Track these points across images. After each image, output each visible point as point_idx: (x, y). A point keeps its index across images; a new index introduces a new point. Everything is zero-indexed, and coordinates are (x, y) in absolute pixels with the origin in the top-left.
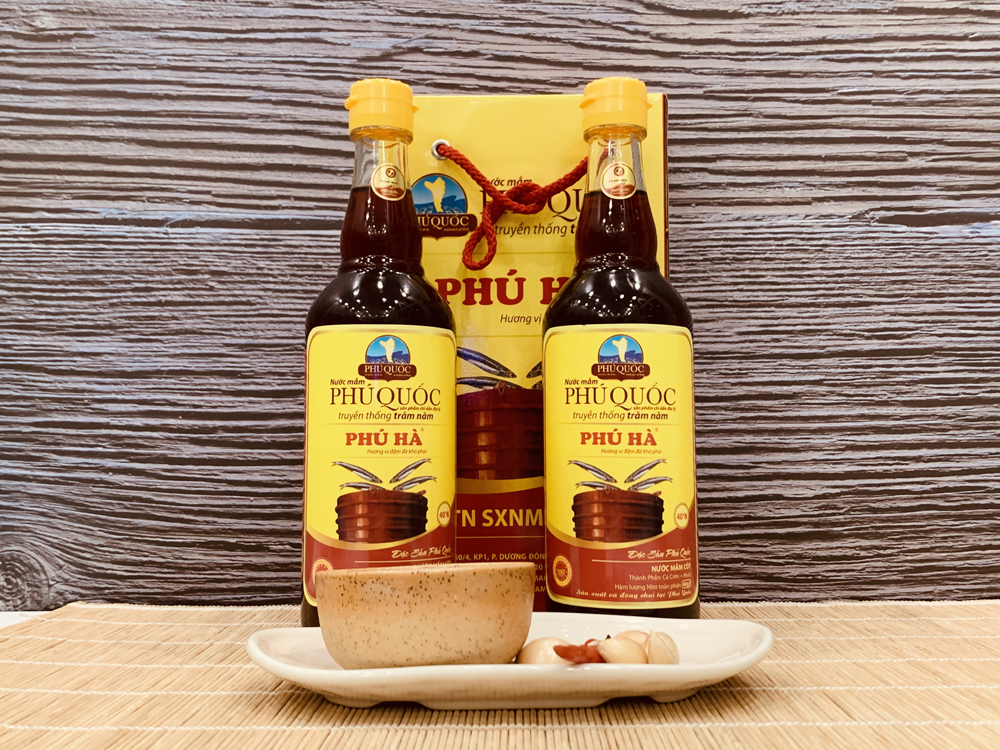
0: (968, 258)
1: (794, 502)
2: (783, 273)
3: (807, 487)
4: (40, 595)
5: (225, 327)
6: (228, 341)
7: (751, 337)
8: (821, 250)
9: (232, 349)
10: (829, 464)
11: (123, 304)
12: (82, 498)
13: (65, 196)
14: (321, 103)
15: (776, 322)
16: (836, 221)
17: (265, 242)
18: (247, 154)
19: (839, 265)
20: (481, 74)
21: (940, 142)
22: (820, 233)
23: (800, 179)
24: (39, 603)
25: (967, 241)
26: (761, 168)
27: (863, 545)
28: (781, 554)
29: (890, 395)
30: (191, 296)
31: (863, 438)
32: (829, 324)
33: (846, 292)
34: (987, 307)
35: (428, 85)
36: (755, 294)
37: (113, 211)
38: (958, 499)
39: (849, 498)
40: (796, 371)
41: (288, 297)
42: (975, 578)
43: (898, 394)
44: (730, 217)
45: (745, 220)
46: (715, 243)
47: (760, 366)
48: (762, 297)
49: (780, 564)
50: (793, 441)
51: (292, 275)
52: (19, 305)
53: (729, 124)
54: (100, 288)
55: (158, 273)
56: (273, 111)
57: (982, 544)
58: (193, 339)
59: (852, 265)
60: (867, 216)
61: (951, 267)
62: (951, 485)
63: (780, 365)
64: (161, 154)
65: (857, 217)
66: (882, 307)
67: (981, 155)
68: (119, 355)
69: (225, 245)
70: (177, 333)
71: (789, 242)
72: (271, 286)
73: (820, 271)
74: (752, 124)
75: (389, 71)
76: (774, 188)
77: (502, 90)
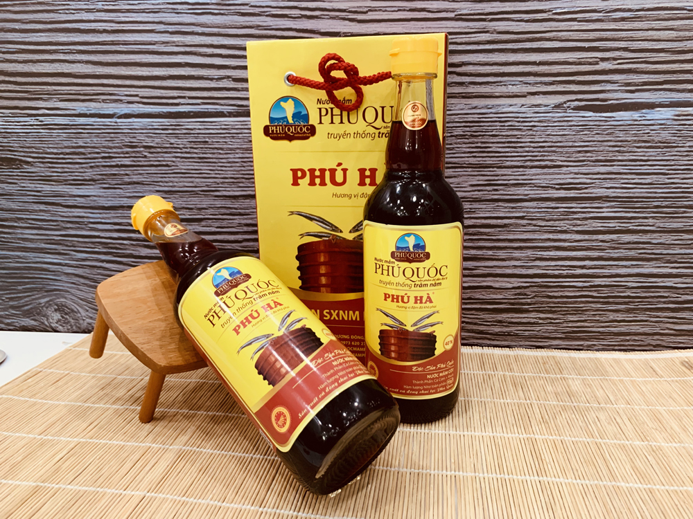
0: (635, 135)
2: (504, 145)
3: (508, 282)
4: (80, 324)
5: (156, 180)
6: (158, 188)
7: (479, 188)
8: (531, 130)
11: (98, 166)
12: (92, 276)
13: (55, 100)
14: (200, 32)
15: (496, 178)
16: (543, 109)
17: (174, 127)
18: (157, 69)
20: (303, 6)
21: (625, 49)
23: (519, 79)
24: (79, 328)
25: (636, 123)
26: (493, 71)
29: (568, 227)
30: (134, 161)
33: (545, 158)
34: (644, 169)
35: (267, 16)
36: (484, 159)
37: (83, 108)
38: (606, 292)
40: (507, 210)
42: (611, 339)
44: (470, 106)
45: (480, 108)
46: (458, 125)
47: (484, 206)
48: (489, 161)
49: (489, 325)
50: (502, 254)
51: (191, 148)
52: (41, 167)
53: (472, 39)
54: (83, 157)
55: (115, 147)
56: (171, 39)
57: (618, 319)
59: (551, 140)
60: (565, 105)
61: (621, 141)
62: (603, 284)
63: (498, 206)
64: (106, 71)
65: (558, 106)
66: (569, 168)
67: (655, 59)
68: (100, 196)
69: (150, 129)
70: (129, 183)
71: (510, 123)
72: (179, 155)
73: (529, 144)
74: (489, 39)
75: (242, 7)
76: (501, 85)
77: (316, 17)
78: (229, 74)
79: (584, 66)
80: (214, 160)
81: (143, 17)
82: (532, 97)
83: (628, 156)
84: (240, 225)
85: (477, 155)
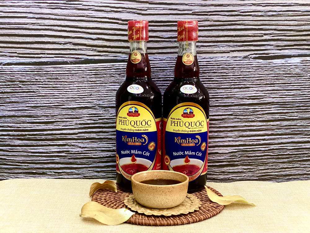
0: (284, 71)
1: (222, 155)
2: (220, 77)
3: (226, 150)
6: (27, 105)
8: (233, 69)
9: (29, 108)
10: (234, 142)
14: (54, 18)
15: (217, 94)
16: (238, 59)
17: (38, 70)
18: (28, 38)
19: (239, 74)
20: (112, 6)
21: (275, 30)
22: (233, 63)
23: (226, 44)
25: (283, 65)
26: (212, 40)
27: (245, 168)
28: (217, 172)
29: (255, 119)
30: (13, 90)
31: (245, 133)
32: (235, 95)
33: (241, 83)
34: (289, 88)
35: (92, 10)
36: (210, 85)
38: (277, 152)
39: (240, 153)
40: (223, 111)
41: (47, 89)
42: (282, 178)
43: (258, 118)
44: (201, 58)
45: (206, 59)
48: (213, 86)
49: (217, 175)
50: (222, 134)
51: (48, 82)
53: (201, 24)
56: (36, 22)
57: (285, 167)
58: (15, 105)
59: (243, 74)
60: (249, 57)
61: (277, 74)
62: (275, 148)
63: (218, 109)
65: (245, 57)
66: (253, 88)
67: (289, 34)
69: (23, 71)
70: (10, 103)
71: (222, 66)
72: (41, 86)
73: (232, 76)
74: (209, 24)
75: (78, 6)
76: (217, 47)
77: (120, 12)
78: (71, 41)
79: (257, 38)
80: (62, 88)
81: (20, 10)
82: (233, 52)
83: (281, 81)
84: (76, 124)
85: (206, 82)
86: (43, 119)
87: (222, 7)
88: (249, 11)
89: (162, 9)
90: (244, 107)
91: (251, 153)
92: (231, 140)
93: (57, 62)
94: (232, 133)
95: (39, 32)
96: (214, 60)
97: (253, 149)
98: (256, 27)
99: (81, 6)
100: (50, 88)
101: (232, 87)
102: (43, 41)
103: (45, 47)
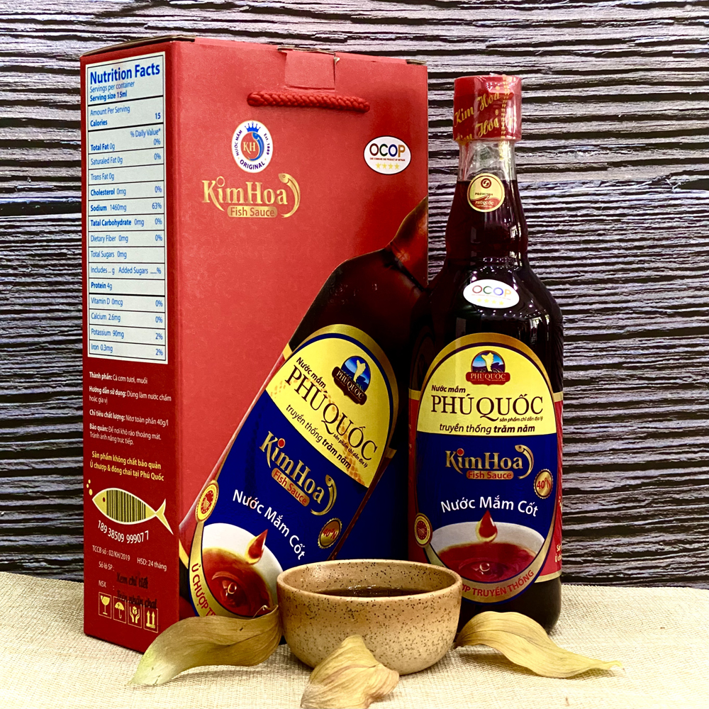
1: (591, 495)
10: (628, 453)
19: (639, 236)
22: (617, 201)
27: (667, 539)
28: (579, 552)
31: (666, 424)
32: (629, 301)
39: (651, 489)
41: (31, 291)
86: (16, 387)
87: (578, 30)
88: (665, 39)
89: (393, 36)
90: (658, 339)
91: (685, 488)
92: (621, 448)
93: (65, 202)
94: (624, 424)
95: (9, 109)
96: (557, 192)
97: (692, 477)
98: (688, 88)
99: (142, 29)
100: (39, 288)
101: (616, 276)
102: (20, 138)
103: (26, 157)
